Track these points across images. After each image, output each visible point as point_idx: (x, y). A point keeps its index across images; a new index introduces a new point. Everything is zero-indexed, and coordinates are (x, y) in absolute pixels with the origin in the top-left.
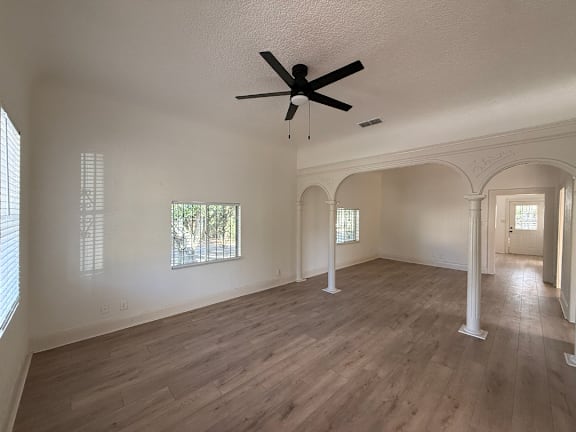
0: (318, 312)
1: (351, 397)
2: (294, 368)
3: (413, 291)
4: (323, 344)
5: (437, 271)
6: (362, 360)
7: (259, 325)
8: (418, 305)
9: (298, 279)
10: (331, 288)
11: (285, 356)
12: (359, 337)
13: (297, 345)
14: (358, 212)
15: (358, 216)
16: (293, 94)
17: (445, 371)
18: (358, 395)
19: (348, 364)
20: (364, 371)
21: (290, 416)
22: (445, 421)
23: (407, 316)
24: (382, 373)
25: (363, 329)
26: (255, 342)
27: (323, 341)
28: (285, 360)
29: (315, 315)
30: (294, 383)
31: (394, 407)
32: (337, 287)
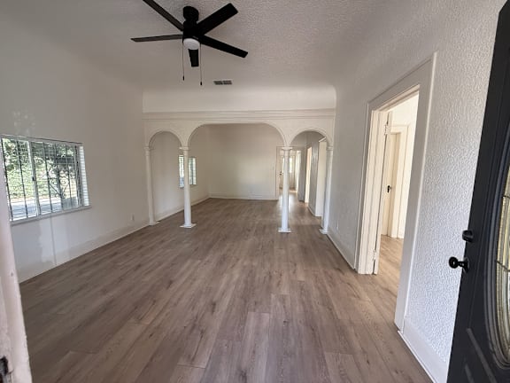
0: (188, 242)
1: (246, 282)
2: (197, 283)
3: (244, 215)
4: (208, 261)
5: (250, 202)
6: (240, 262)
7: (139, 266)
8: (251, 223)
9: (152, 222)
10: (188, 224)
11: (184, 279)
12: (229, 250)
13: (188, 268)
14: (194, 160)
15: (194, 163)
16: (185, 37)
17: (283, 252)
18: (249, 279)
19: (233, 266)
20: (245, 267)
21: (216, 309)
22: (294, 272)
23: (249, 231)
24: (255, 264)
25: (228, 245)
26: (147, 279)
27: (207, 259)
28: (186, 281)
29: (187, 245)
30: (204, 291)
31: (271, 277)
32: (192, 222)
